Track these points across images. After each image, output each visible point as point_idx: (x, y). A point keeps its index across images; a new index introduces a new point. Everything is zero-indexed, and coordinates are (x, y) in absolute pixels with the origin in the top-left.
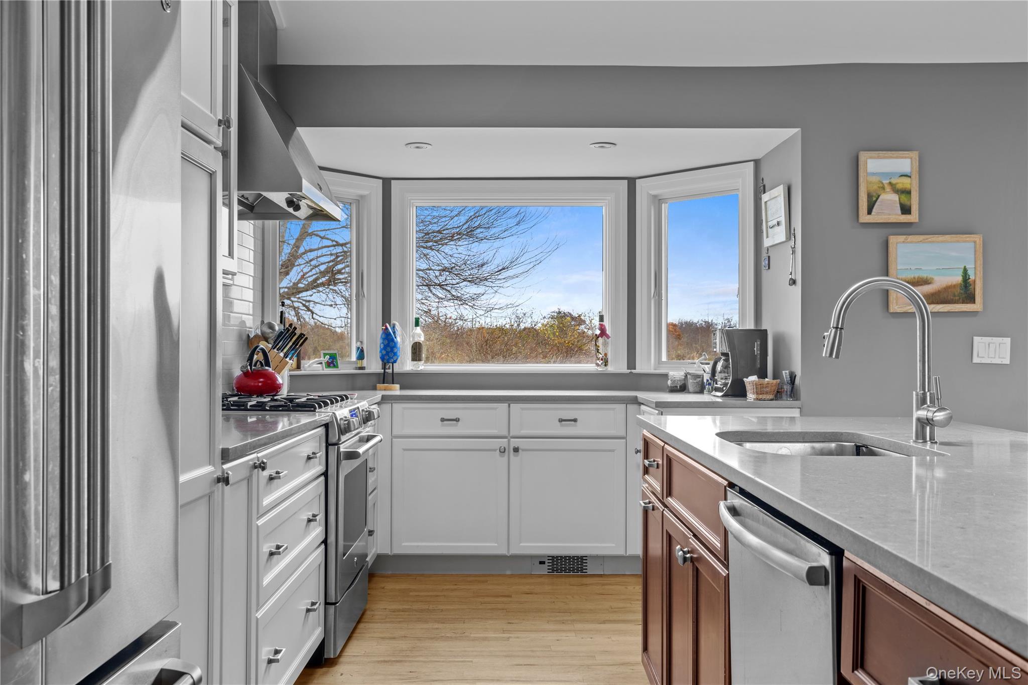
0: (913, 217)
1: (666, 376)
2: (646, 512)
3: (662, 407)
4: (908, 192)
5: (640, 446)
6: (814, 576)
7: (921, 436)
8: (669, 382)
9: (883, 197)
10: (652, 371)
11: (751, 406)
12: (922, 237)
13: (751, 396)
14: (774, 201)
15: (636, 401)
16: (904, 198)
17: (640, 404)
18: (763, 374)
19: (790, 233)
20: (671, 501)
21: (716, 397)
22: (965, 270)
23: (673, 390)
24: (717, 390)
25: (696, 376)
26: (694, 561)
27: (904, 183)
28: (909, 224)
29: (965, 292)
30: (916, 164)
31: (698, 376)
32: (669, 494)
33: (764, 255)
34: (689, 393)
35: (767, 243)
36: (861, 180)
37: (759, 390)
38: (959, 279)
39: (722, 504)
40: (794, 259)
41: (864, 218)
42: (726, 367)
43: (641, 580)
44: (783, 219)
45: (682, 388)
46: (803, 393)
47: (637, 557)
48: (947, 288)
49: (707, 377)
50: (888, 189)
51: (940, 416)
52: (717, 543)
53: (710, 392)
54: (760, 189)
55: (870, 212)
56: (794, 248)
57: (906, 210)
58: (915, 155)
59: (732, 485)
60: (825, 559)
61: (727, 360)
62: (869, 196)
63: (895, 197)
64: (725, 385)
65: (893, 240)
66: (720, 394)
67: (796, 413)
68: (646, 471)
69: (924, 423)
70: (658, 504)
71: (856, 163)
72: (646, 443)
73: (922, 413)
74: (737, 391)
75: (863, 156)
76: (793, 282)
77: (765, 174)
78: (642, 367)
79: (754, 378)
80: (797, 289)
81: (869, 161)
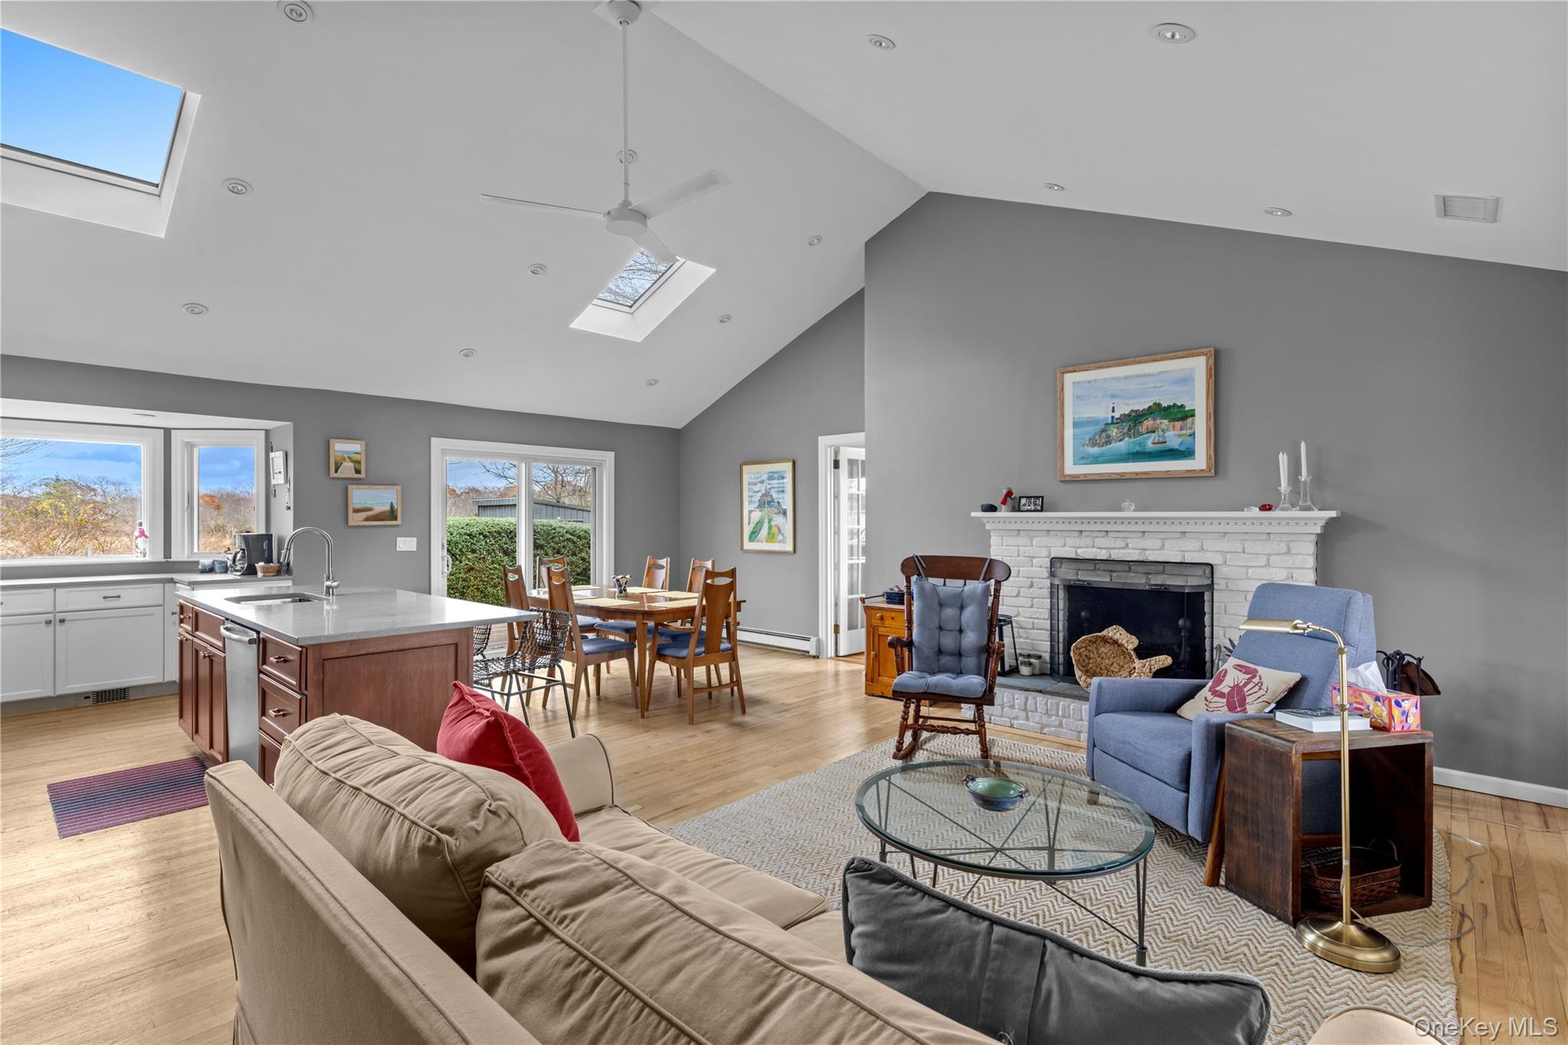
0: (362, 475)
1: (198, 562)
2: (181, 642)
3: (193, 585)
4: (359, 462)
5: (177, 609)
6: (251, 642)
7: (328, 593)
8: (200, 567)
9: (344, 464)
10: (186, 560)
11: (260, 580)
12: (367, 486)
13: (260, 575)
14: (277, 457)
15: (172, 581)
16: (357, 465)
17: (176, 583)
18: (269, 560)
19: (287, 480)
20: (198, 633)
21: (236, 576)
22: (392, 504)
23: (204, 571)
24: (236, 571)
25: (221, 562)
26: (211, 658)
27: (358, 457)
28: (360, 479)
29: (392, 515)
30: (364, 448)
31: (224, 562)
32: (197, 630)
33: (272, 488)
34: (216, 573)
35: (273, 482)
36: (331, 454)
37: (265, 571)
38: (389, 508)
39: (222, 627)
40: (290, 495)
41: (333, 474)
42: (243, 557)
43: (178, 696)
44: (282, 471)
45: (211, 570)
46: (295, 571)
47: (175, 682)
48: (382, 513)
49: (229, 563)
50: (347, 460)
51: (335, 584)
52: (220, 644)
53: (232, 572)
54: (269, 448)
55: (336, 471)
56: (289, 489)
57: (358, 471)
58: (363, 443)
59: (227, 619)
60: (255, 636)
61: (244, 553)
62: (336, 463)
63: (352, 465)
64: (243, 568)
65: (350, 487)
66: (239, 573)
67: (289, 583)
68: (182, 621)
69: (328, 588)
70: (190, 637)
71: (328, 444)
72: (182, 607)
73: (328, 583)
74: (251, 571)
75: (332, 441)
76: (289, 508)
77: (273, 439)
78: (177, 556)
79: (261, 564)
80: (291, 513)
81: (336, 444)
